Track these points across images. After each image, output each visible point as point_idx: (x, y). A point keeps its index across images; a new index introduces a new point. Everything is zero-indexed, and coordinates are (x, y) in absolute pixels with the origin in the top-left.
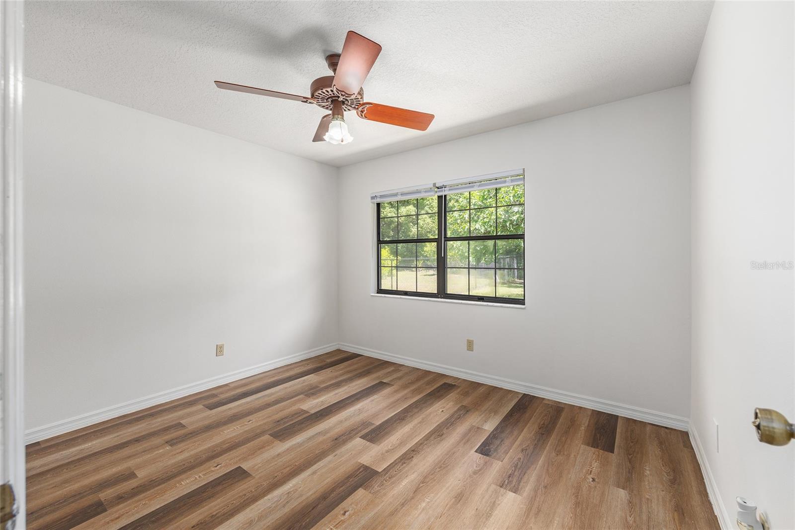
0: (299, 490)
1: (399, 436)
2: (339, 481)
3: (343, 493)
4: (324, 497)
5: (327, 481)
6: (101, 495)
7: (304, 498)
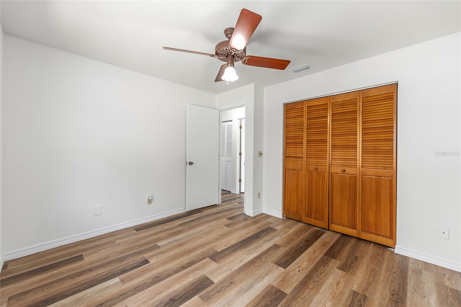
0: (246, 255)
1: (186, 280)
2: (228, 256)
3: (226, 251)
4: (234, 251)
5: (234, 257)
6: (339, 263)
7: (243, 251)
